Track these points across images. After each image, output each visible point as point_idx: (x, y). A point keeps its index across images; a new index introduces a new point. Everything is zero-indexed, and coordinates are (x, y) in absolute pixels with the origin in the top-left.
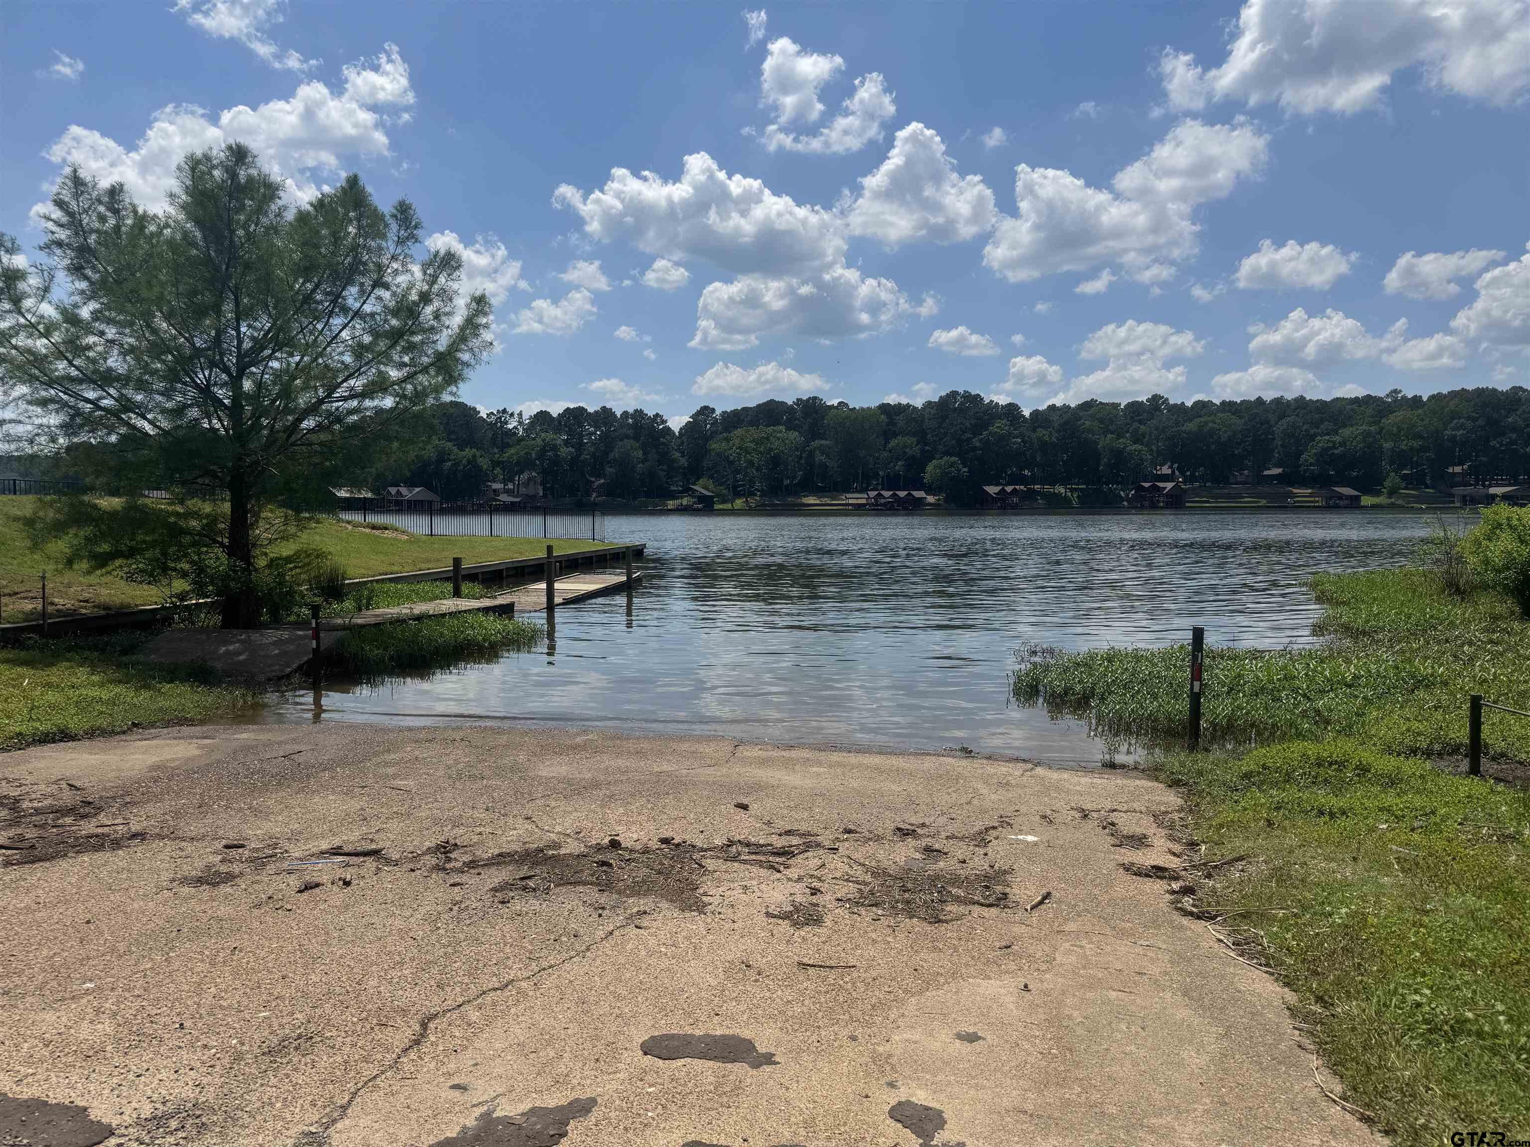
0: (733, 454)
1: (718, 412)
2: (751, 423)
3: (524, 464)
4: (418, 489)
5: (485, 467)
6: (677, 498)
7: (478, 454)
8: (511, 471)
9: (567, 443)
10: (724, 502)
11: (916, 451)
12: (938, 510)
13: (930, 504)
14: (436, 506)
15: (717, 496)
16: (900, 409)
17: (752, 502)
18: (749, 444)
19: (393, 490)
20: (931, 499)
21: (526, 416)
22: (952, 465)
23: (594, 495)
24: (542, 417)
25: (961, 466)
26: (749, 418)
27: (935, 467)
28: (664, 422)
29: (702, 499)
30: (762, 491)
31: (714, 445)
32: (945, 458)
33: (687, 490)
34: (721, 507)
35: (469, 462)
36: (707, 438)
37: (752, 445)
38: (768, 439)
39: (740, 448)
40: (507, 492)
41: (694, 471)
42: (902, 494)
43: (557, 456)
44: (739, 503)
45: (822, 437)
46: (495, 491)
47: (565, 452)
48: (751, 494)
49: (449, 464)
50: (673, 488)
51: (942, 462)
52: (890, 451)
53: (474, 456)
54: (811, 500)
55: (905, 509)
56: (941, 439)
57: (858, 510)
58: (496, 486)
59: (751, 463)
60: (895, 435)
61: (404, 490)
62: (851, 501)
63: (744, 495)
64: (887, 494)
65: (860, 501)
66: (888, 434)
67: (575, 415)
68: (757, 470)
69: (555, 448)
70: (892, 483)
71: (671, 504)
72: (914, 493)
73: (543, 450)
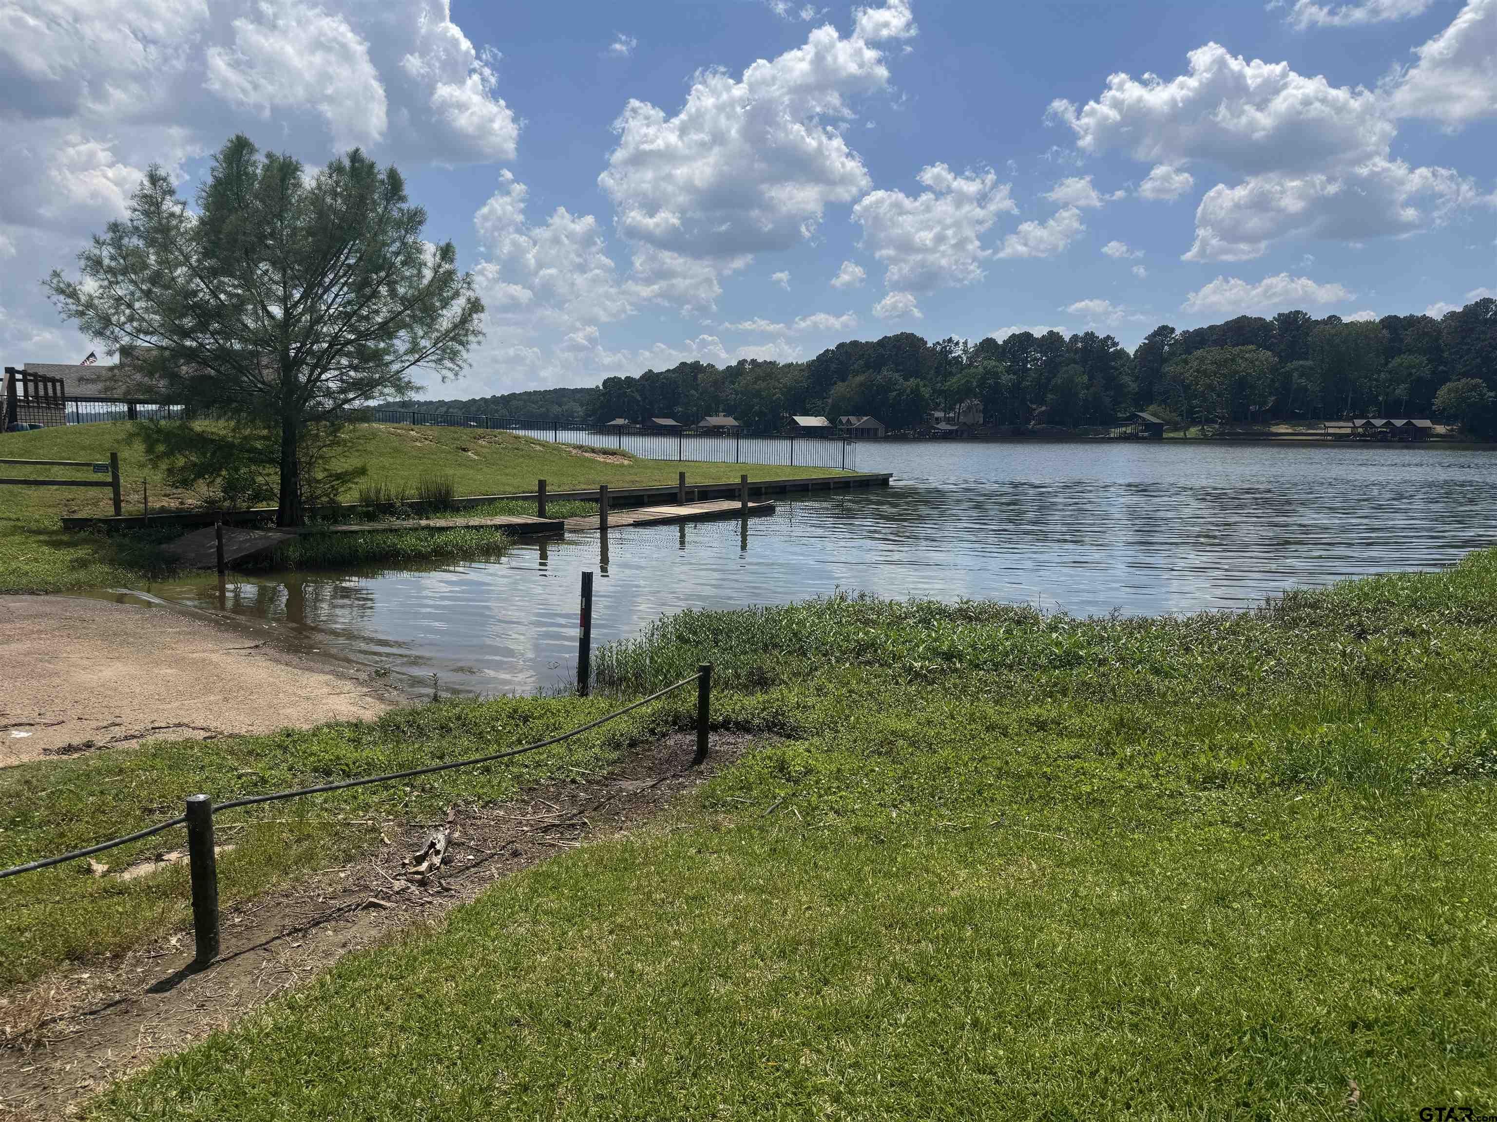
0: (1189, 376)
1: (1178, 332)
2: (1216, 343)
3: (966, 392)
4: (865, 418)
5: (927, 396)
6: (1122, 426)
7: (921, 384)
8: (952, 398)
9: (1008, 370)
10: (1176, 430)
11: (1426, 372)
12: (1448, 442)
13: (1438, 435)
14: (881, 433)
15: (1168, 423)
16: (1412, 322)
17: (1209, 430)
18: (1209, 367)
19: (844, 419)
20: (1440, 429)
21: (970, 345)
22: (1475, 387)
23: (1033, 422)
24: (988, 345)
25: (1485, 390)
26: (1215, 337)
27: (1449, 390)
28: (1115, 344)
29: (1148, 426)
30: (1222, 418)
31: (1169, 369)
32: (1464, 381)
33: (1132, 419)
34: (1172, 435)
35: (912, 392)
36: (1164, 360)
37: (1213, 368)
38: (1233, 360)
39: (1198, 371)
40: (948, 420)
41: (1144, 398)
42: (1399, 423)
43: (997, 383)
44: (1193, 431)
45: (1304, 356)
46: (937, 419)
47: (1006, 379)
48: (1209, 421)
49: (895, 393)
50: (1120, 415)
51: (1460, 384)
52: (1390, 372)
53: (917, 385)
54: (1282, 429)
55: (1401, 440)
56: (1461, 357)
57: (1340, 441)
58: (939, 414)
59: (1211, 388)
60: (1400, 352)
61: (853, 419)
62: (1331, 431)
63: (1199, 423)
64: (1379, 422)
65: (1343, 431)
66: (1391, 350)
67: (1023, 341)
68: (1218, 396)
69: (996, 375)
70: (1390, 410)
71: (1115, 432)
72: (1413, 421)
73: (984, 378)
